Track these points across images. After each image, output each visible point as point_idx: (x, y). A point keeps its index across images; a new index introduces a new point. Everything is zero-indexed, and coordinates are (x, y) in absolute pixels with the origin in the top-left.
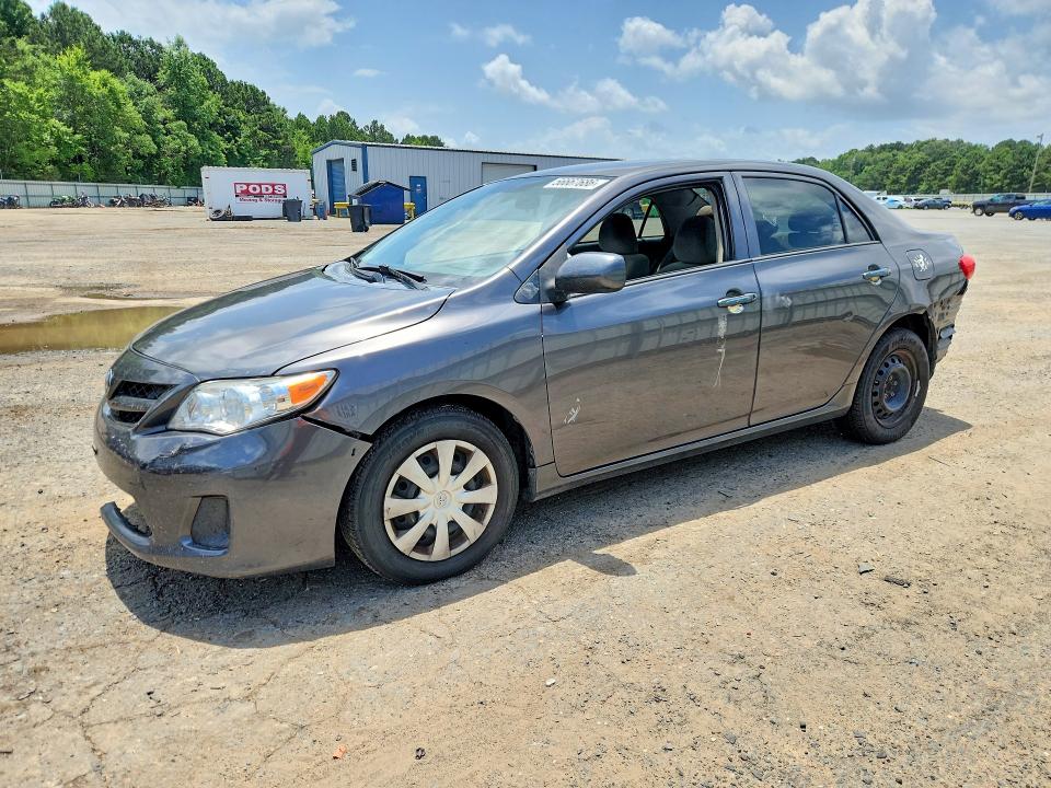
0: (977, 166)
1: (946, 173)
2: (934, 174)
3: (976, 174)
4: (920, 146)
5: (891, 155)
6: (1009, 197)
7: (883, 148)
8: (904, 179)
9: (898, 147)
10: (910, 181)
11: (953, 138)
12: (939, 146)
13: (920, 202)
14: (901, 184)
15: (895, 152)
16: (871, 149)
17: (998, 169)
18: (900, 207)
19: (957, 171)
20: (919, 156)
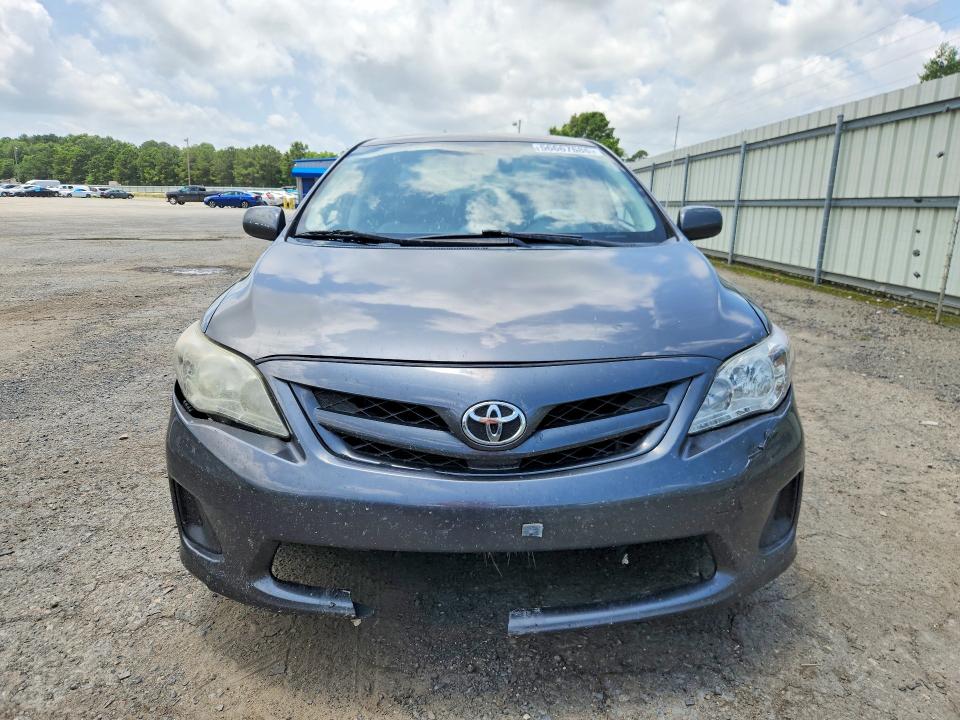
0: (134, 162)
1: (109, 167)
2: (96, 166)
3: (135, 169)
4: (74, 140)
5: (47, 145)
6: (193, 189)
7: (37, 139)
8: (69, 170)
9: (51, 139)
10: (76, 171)
11: (103, 135)
12: (92, 141)
13: (105, 192)
14: (67, 174)
15: (51, 143)
16: (24, 139)
17: (153, 166)
18: (88, 196)
19: (117, 165)
20: (76, 149)
